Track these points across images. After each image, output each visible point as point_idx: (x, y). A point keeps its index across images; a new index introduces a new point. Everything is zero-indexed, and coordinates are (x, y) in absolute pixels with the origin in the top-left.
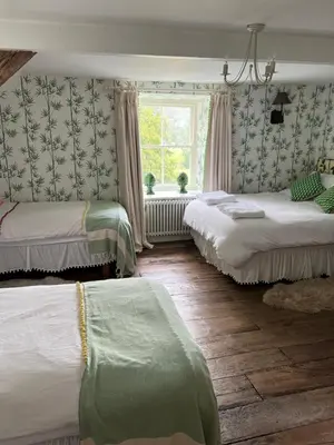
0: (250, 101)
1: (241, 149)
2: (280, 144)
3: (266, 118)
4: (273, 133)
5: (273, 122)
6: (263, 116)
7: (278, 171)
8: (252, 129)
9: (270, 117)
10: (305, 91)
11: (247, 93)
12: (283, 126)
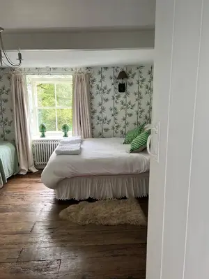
0: (103, 78)
1: (99, 109)
2: (126, 105)
3: (115, 88)
4: (121, 98)
5: (120, 91)
6: (113, 87)
7: (127, 124)
8: (105, 96)
9: (118, 88)
10: (143, 70)
11: (100, 73)
12: (128, 94)
